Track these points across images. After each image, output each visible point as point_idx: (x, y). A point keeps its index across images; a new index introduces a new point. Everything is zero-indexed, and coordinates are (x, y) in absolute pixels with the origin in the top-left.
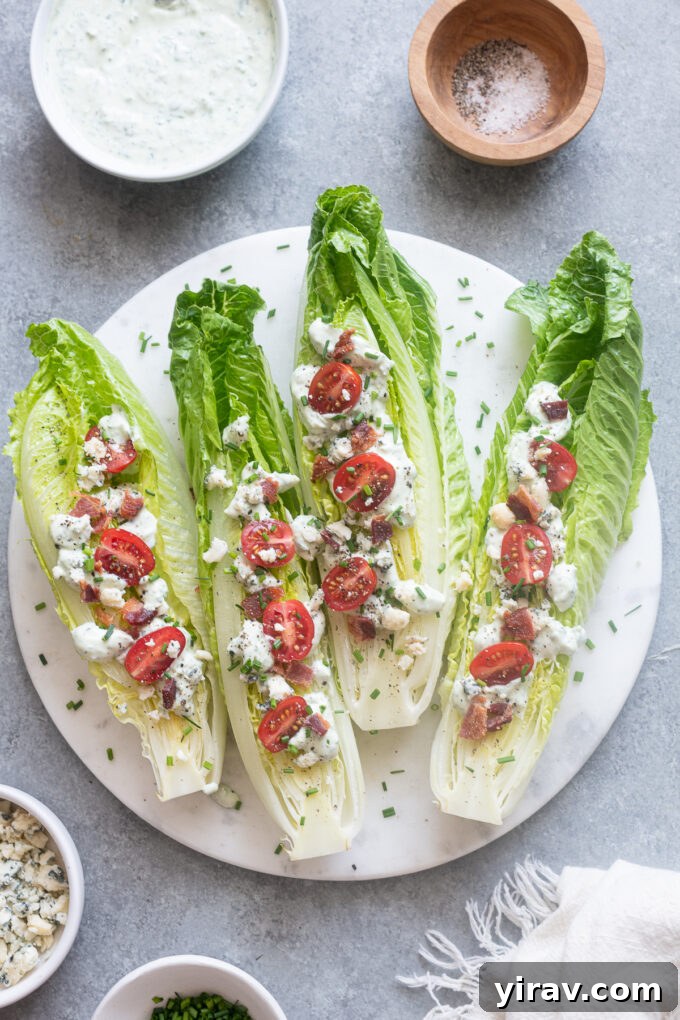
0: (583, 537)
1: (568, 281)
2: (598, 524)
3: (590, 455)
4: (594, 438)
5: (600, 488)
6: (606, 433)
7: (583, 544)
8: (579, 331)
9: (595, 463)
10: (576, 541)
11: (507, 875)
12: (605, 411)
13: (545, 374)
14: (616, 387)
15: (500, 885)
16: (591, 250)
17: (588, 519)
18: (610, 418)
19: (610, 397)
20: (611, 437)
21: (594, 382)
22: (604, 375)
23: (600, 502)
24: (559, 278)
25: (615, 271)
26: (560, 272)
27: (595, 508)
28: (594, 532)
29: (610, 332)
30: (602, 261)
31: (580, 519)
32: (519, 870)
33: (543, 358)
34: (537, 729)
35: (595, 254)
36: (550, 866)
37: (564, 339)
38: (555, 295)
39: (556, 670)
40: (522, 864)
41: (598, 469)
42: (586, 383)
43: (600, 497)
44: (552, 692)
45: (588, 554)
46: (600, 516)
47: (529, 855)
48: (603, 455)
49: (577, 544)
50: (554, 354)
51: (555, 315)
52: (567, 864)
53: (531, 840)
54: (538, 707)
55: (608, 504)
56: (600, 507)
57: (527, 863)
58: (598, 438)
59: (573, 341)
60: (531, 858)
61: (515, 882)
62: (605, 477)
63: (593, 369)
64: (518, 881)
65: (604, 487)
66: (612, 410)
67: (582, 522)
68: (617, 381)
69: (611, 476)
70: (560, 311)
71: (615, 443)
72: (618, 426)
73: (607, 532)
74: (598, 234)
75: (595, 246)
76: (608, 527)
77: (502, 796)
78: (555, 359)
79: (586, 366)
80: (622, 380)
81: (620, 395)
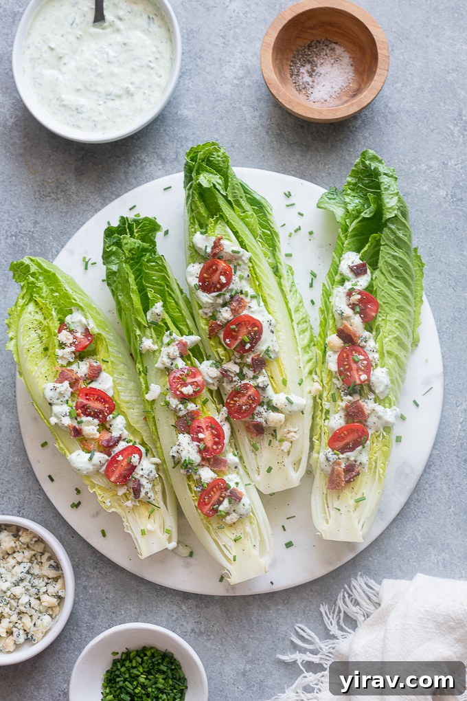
0: (389, 348)
1: (355, 184)
2: (397, 338)
3: (386, 295)
4: (386, 284)
5: (396, 315)
6: (394, 279)
7: (389, 353)
8: (367, 216)
9: (390, 299)
10: (385, 352)
11: (346, 586)
12: (391, 265)
13: (349, 247)
14: (396, 249)
15: (342, 593)
16: (367, 162)
17: (391, 337)
18: (395, 269)
19: (393, 256)
20: (397, 281)
21: (382, 248)
22: (387, 242)
23: (397, 325)
24: (349, 183)
25: (385, 174)
26: (349, 179)
27: (393, 329)
28: (395, 345)
29: (388, 214)
30: (375, 169)
31: (385, 337)
32: (354, 583)
33: (346, 237)
34: (377, 477)
35: (370, 164)
36: (374, 579)
37: (359, 222)
38: (348, 195)
39: (384, 437)
40: (356, 579)
41: (392, 303)
42: (376, 249)
43: (396, 321)
44: (383, 451)
45: (393, 359)
46: (398, 333)
47: (360, 573)
48: (394, 294)
49: (386, 354)
50: (352, 233)
51: (350, 208)
52: (385, 578)
53: (361, 562)
54: (376, 462)
55: (402, 325)
56: (397, 328)
57: (358, 578)
58: (389, 282)
59: (364, 223)
60: (361, 575)
61: (351, 591)
62: (397, 308)
63: (380, 239)
64: (353, 590)
65: (398, 315)
66: (396, 264)
67: (387, 339)
68: (396, 244)
69: (401, 307)
70: (353, 205)
71: (400, 284)
72: (401, 274)
73: (404, 343)
74: (370, 151)
75: (369, 159)
76: (404, 341)
77: (361, 523)
78: (354, 236)
79: (375, 238)
80: (399, 243)
81: (399, 253)
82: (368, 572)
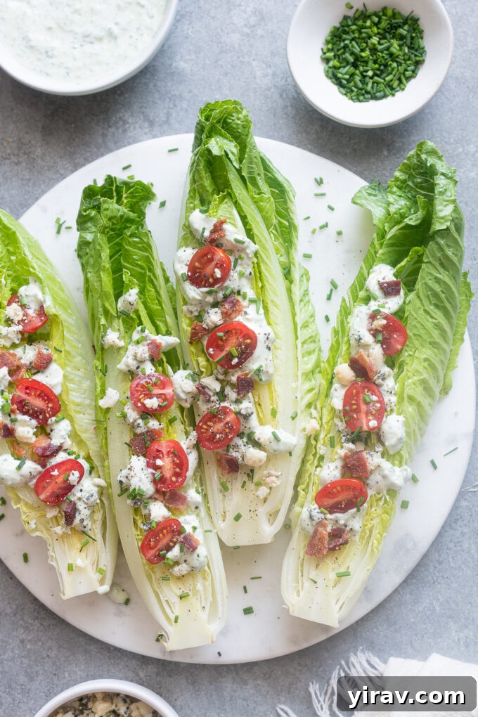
0: (411, 393)
1: (404, 182)
2: (423, 382)
3: (418, 325)
4: (422, 311)
5: (426, 352)
6: (432, 307)
7: (411, 399)
8: (412, 223)
9: (422, 332)
10: (405, 396)
11: (343, 663)
12: (431, 289)
13: (383, 258)
14: (441, 270)
16: (423, 157)
17: (415, 378)
18: (435, 295)
19: (436, 278)
20: (436, 310)
21: (423, 266)
22: (431, 259)
23: (426, 364)
24: (397, 179)
25: (443, 174)
26: (397, 174)
27: (421, 369)
28: (420, 389)
29: (437, 224)
30: (432, 166)
31: (409, 378)
32: (353, 658)
33: (381, 245)
35: (426, 160)
37: (399, 229)
38: (393, 193)
39: (386, 502)
40: (356, 655)
41: (425, 337)
42: (417, 266)
43: (426, 360)
44: (382, 519)
45: (415, 406)
46: (425, 375)
47: (361, 647)
48: (429, 325)
49: (406, 399)
50: (389, 242)
51: (392, 209)
53: (364, 634)
54: (371, 531)
55: (432, 366)
56: (425, 368)
57: (359, 654)
58: (425, 311)
59: (407, 231)
60: (363, 650)
61: (349, 668)
62: (430, 343)
63: (423, 255)
64: (351, 666)
65: (429, 352)
66: (438, 288)
67: (410, 381)
68: (442, 265)
69: (436, 343)
70: (397, 206)
71: (438, 314)
72: (442, 302)
73: (431, 388)
74: (430, 143)
75: (426, 153)
76: (432, 385)
77: (340, 604)
78: (392, 245)
79: (417, 252)
80: (446, 264)
81: (444, 276)
82: (372, 647)
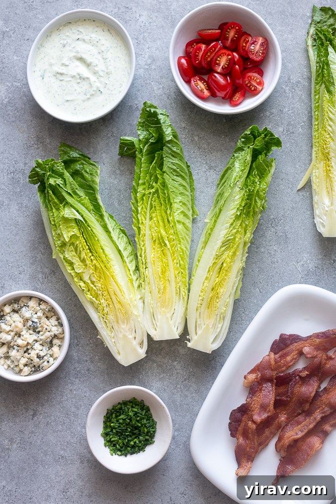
0: (178, 219)
1: (144, 122)
2: (182, 212)
3: (172, 187)
4: (171, 180)
6: (175, 177)
7: (178, 222)
8: (152, 141)
9: (175, 189)
10: (176, 221)
12: (172, 169)
13: (145, 162)
14: (174, 158)
16: (148, 109)
17: (178, 212)
18: (174, 171)
19: (172, 163)
20: (178, 178)
21: (165, 159)
22: (167, 155)
23: (181, 204)
24: (140, 123)
25: (161, 114)
26: (140, 120)
27: (179, 207)
28: (182, 216)
29: (167, 138)
30: (154, 112)
31: (175, 213)
33: (142, 155)
34: (182, 298)
35: (150, 110)
37: (149, 146)
38: (140, 130)
39: (182, 273)
41: (177, 191)
42: (162, 161)
43: (180, 202)
44: (183, 282)
45: (182, 225)
46: (182, 209)
48: (176, 185)
49: (176, 222)
50: (146, 153)
51: (141, 137)
54: (180, 289)
55: (184, 204)
56: (181, 206)
58: (172, 179)
59: (153, 146)
62: (180, 194)
63: (162, 155)
65: (180, 198)
66: (175, 168)
67: (176, 214)
68: (173, 156)
69: (182, 193)
70: (143, 135)
71: (179, 179)
72: (179, 173)
73: (187, 215)
74: (148, 102)
75: (149, 107)
76: (187, 213)
77: (176, 327)
78: (148, 154)
79: (158, 154)
80: (174, 155)
81: (176, 161)
